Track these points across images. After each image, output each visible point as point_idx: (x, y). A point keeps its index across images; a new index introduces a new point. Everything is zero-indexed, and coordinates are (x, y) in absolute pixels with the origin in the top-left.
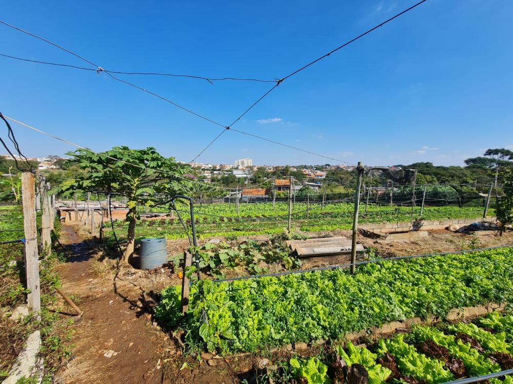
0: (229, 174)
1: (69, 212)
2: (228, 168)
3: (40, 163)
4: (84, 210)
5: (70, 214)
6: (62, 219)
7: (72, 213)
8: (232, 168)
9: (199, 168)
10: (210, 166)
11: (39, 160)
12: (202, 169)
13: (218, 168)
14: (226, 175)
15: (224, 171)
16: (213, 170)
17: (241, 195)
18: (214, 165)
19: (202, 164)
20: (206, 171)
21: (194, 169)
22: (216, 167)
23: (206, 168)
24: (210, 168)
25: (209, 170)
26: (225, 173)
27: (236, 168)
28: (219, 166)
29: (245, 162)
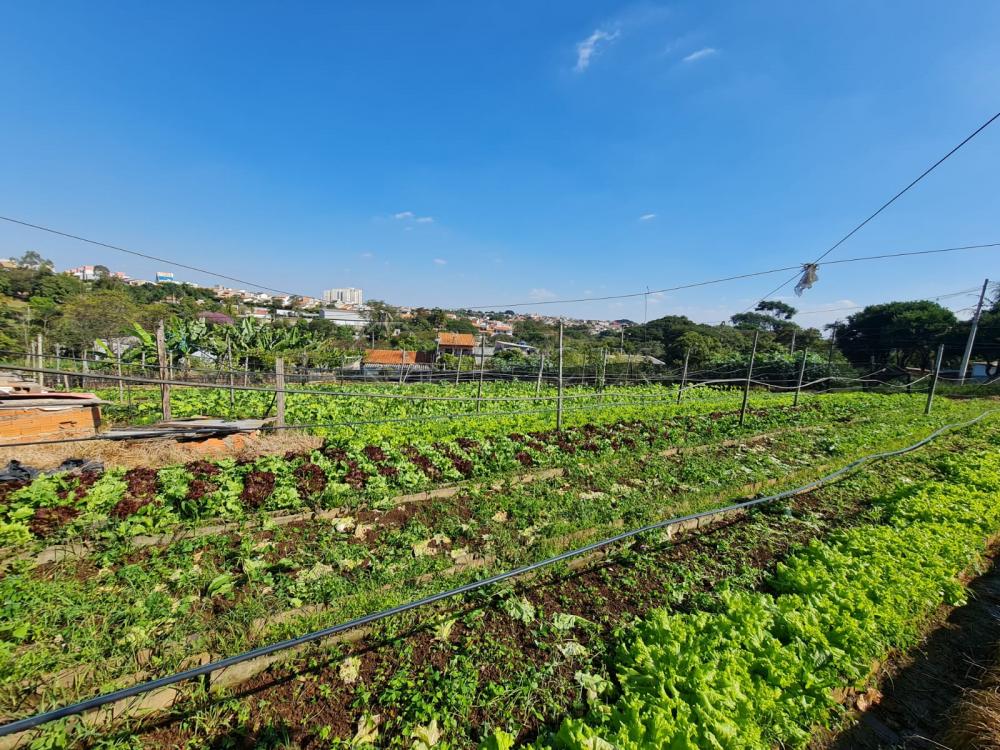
0: (314, 318)
2: (310, 304)
8: (321, 306)
9: (237, 299)
10: (264, 297)
12: (246, 303)
13: (286, 302)
14: (309, 321)
15: (302, 311)
16: (274, 306)
17: (362, 364)
18: (278, 296)
19: (243, 291)
20: (256, 309)
21: (226, 301)
22: (280, 301)
23: (255, 302)
24: (267, 301)
25: (265, 307)
26: (304, 314)
27: (329, 307)
28: (288, 298)
29: (347, 295)
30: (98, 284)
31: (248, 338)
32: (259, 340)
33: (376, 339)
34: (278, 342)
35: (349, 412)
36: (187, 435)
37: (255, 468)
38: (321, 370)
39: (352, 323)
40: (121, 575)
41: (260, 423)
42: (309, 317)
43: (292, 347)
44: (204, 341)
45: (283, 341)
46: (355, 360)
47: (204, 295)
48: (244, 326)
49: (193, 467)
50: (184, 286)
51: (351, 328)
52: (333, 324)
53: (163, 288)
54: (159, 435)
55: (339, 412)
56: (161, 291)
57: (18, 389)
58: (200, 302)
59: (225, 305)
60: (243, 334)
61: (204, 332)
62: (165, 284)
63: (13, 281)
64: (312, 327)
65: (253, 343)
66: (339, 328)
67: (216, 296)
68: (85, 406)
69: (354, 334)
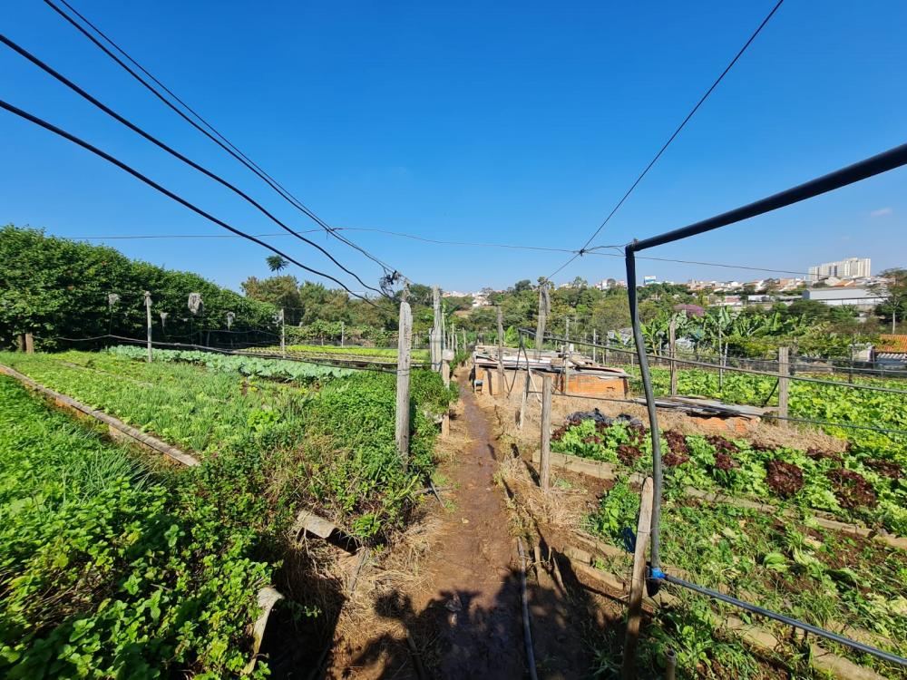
0: (795, 300)
1: (490, 370)
2: (790, 285)
3: (474, 298)
4: (516, 369)
5: (490, 376)
6: (477, 385)
7: (494, 373)
8: (805, 286)
9: (708, 290)
10: (735, 284)
11: (473, 295)
12: (717, 293)
13: (759, 287)
14: (788, 304)
15: (779, 293)
16: (745, 293)
17: (874, 355)
18: (749, 281)
19: (714, 282)
20: (726, 297)
21: (698, 293)
22: (753, 287)
23: (725, 291)
24: (737, 289)
25: (736, 294)
26: (782, 297)
27: (816, 286)
28: (762, 282)
29: (845, 268)
30: (609, 292)
31: (725, 326)
32: (736, 328)
33: (898, 320)
34: (756, 328)
35: (877, 415)
36: (694, 410)
37: (776, 457)
38: (809, 360)
39: (854, 302)
40: (684, 512)
41: (762, 411)
42: (789, 300)
43: (774, 334)
44: (685, 329)
45: (762, 328)
46: (863, 348)
47: (679, 290)
48: (721, 314)
49: (713, 441)
50: (664, 285)
51: (851, 308)
52: (823, 306)
53: (649, 289)
54: (673, 407)
55: (859, 413)
56: (647, 291)
57: (587, 363)
58: (676, 296)
59: (697, 297)
60: (720, 322)
61: (685, 322)
62: (650, 286)
63: (570, 296)
64: (794, 311)
65: (729, 331)
66: (832, 310)
67: (689, 290)
68: (620, 377)
69: (857, 315)
